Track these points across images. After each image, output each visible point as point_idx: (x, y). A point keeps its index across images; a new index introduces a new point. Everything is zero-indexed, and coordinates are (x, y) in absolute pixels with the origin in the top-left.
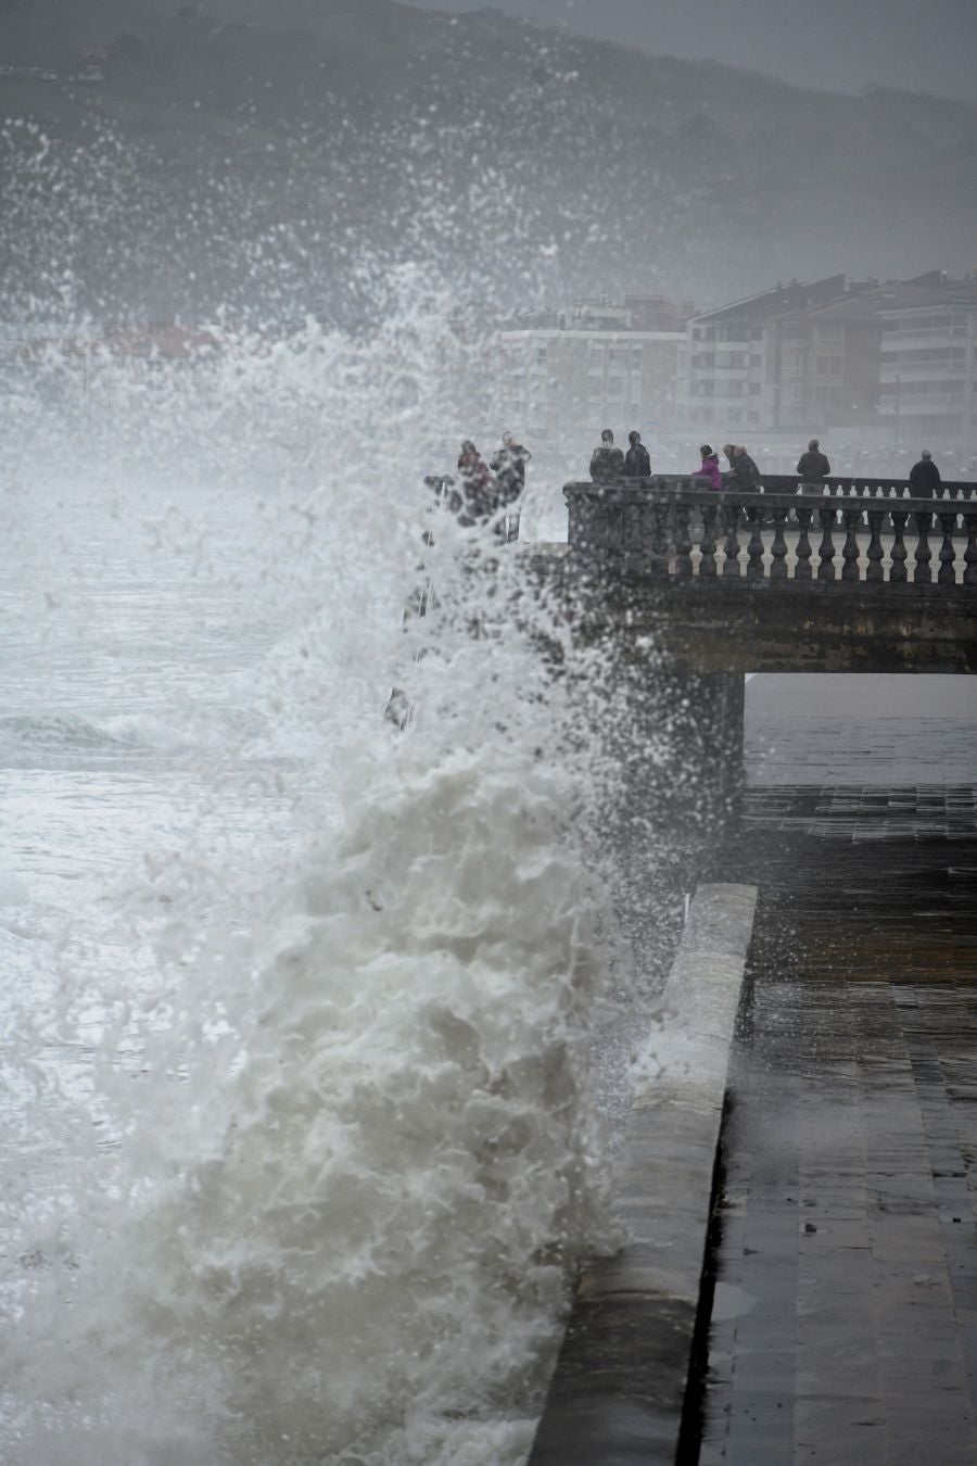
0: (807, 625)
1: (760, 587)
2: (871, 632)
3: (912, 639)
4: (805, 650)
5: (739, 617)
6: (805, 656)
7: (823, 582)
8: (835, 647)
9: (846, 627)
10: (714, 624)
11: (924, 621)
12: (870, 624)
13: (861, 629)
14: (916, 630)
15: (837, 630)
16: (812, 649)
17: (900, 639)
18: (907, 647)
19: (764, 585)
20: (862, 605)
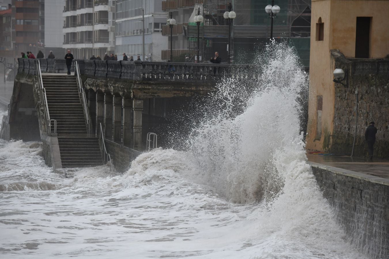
0: (183, 88)
1: (173, 81)
2: (195, 89)
3: (203, 90)
4: (182, 93)
5: (169, 87)
6: (182, 94)
7: (185, 79)
8: (188, 92)
9: (190, 88)
10: (165, 88)
11: (205, 87)
12: (194, 88)
13: (193, 89)
14: (203, 89)
15: (188, 89)
16: (184, 93)
17: (200, 90)
18: (202, 92)
19: (174, 80)
20: (193, 84)
